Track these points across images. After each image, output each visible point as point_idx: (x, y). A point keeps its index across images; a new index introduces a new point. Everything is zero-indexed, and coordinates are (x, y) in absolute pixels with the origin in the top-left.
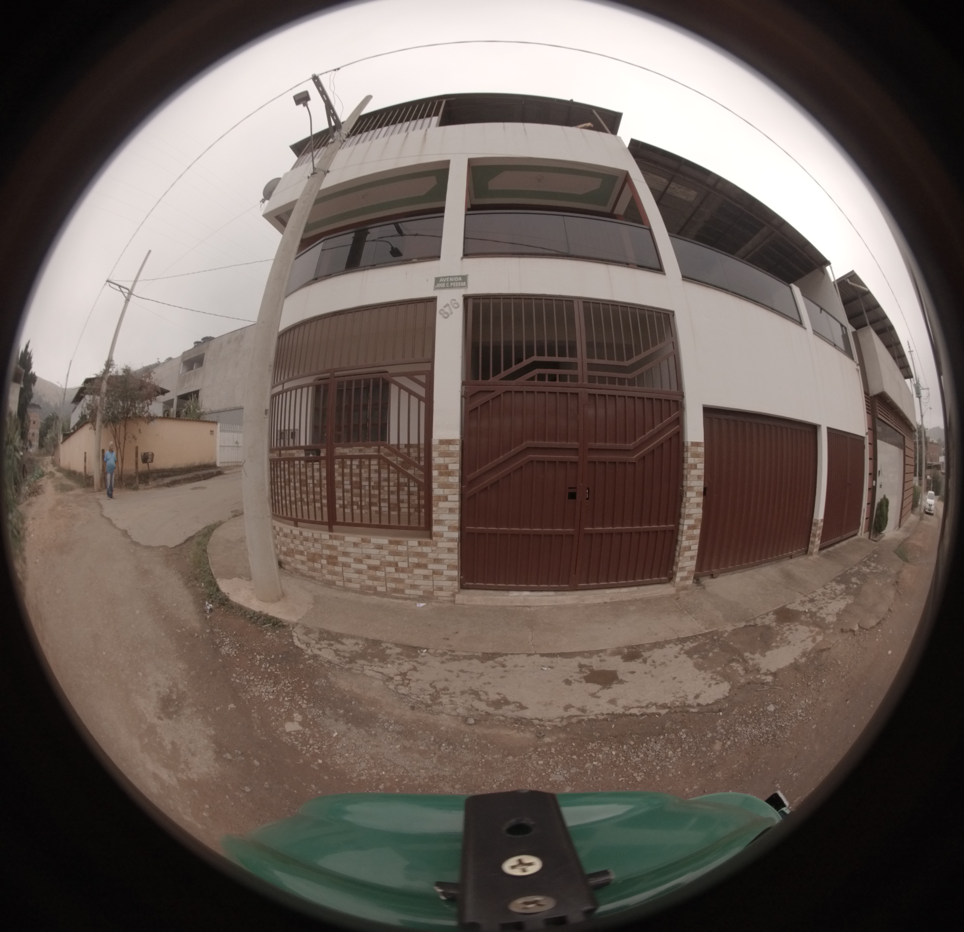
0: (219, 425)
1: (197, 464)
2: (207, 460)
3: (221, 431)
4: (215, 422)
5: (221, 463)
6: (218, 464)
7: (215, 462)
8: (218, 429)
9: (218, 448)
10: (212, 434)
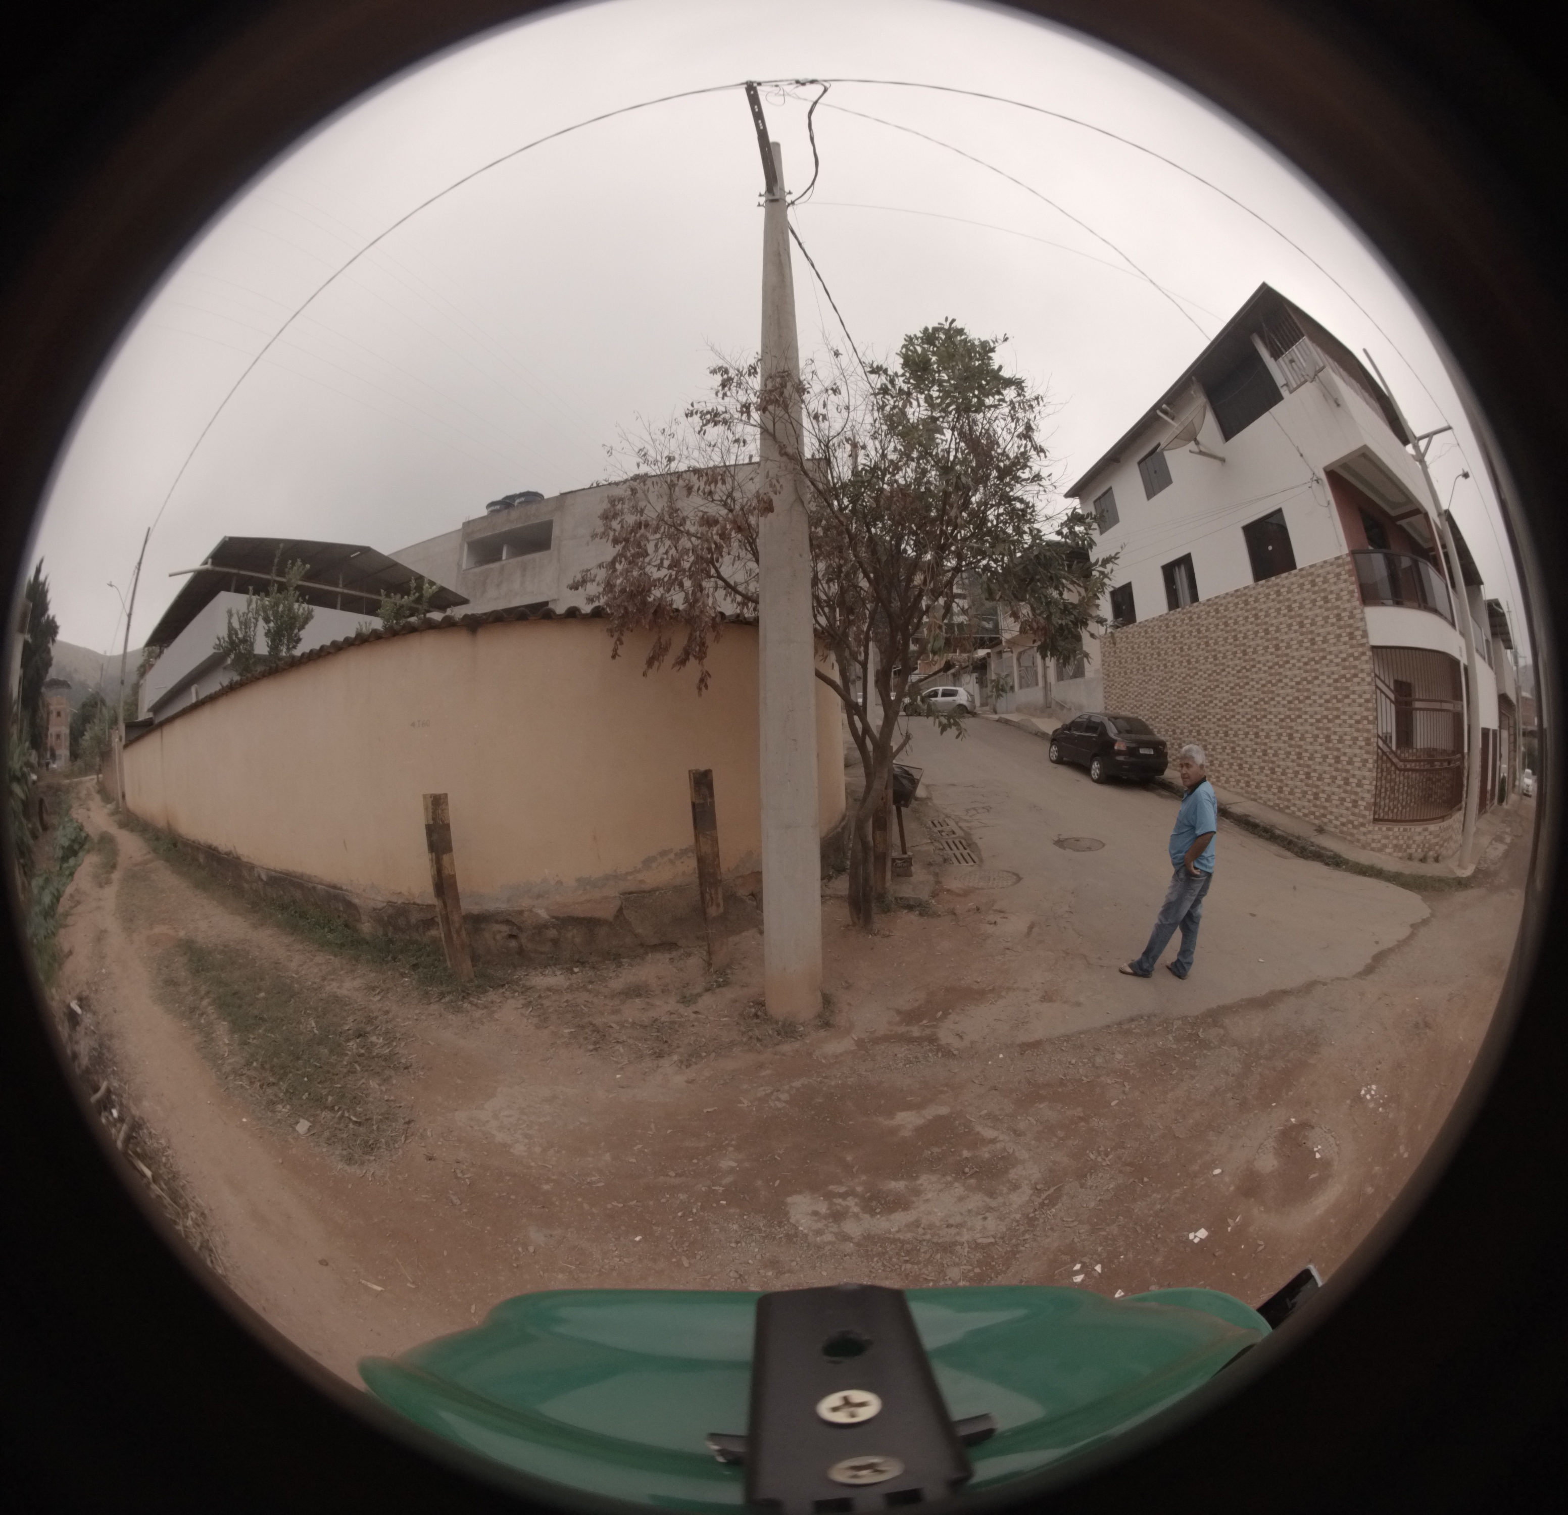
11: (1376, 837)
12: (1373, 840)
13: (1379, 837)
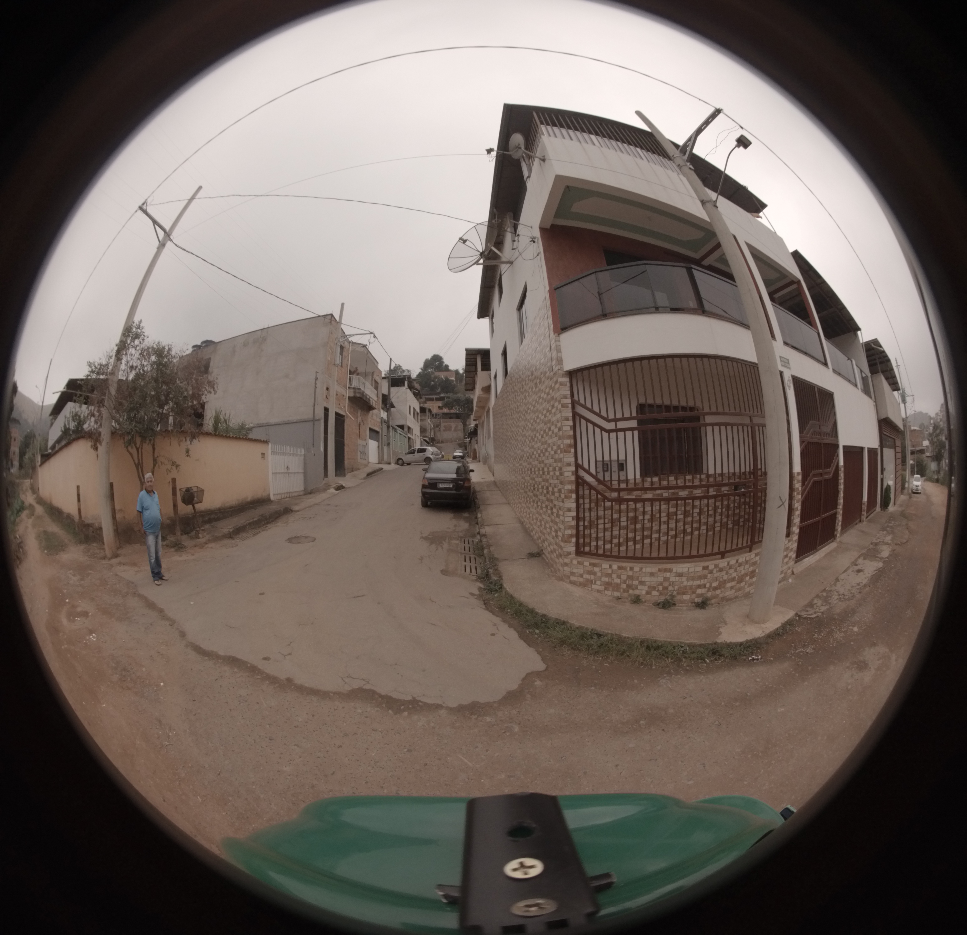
0: (270, 445)
1: (249, 499)
2: (260, 494)
3: (273, 453)
4: (266, 442)
5: (274, 495)
6: (272, 498)
7: (269, 495)
8: (270, 452)
9: (270, 476)
10: (262, 457)
11: (575, 571)
12: (572, 574)
13: (581, 571)
